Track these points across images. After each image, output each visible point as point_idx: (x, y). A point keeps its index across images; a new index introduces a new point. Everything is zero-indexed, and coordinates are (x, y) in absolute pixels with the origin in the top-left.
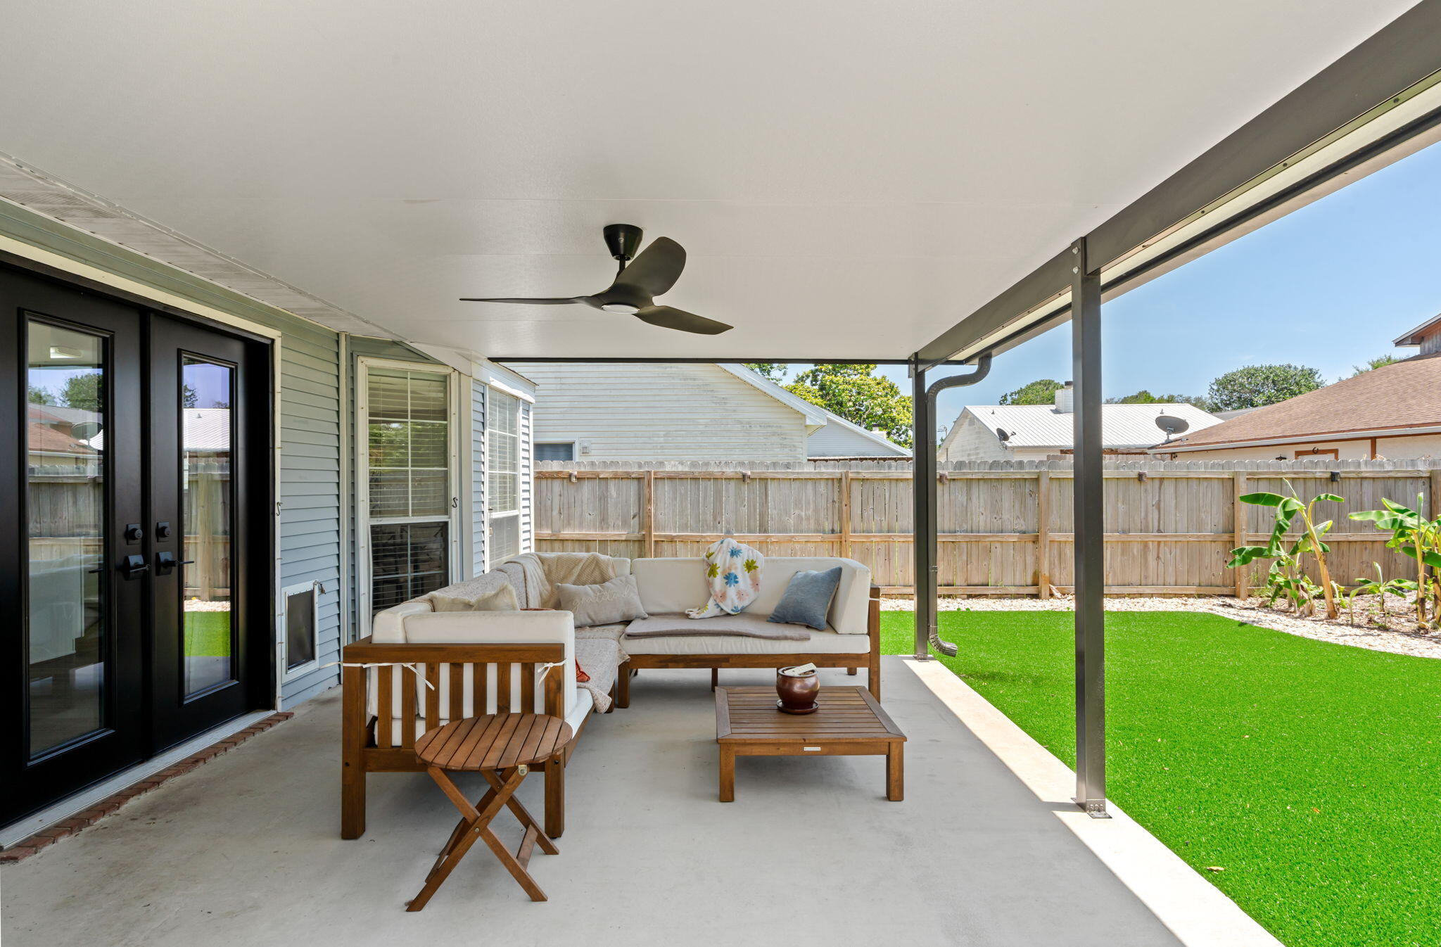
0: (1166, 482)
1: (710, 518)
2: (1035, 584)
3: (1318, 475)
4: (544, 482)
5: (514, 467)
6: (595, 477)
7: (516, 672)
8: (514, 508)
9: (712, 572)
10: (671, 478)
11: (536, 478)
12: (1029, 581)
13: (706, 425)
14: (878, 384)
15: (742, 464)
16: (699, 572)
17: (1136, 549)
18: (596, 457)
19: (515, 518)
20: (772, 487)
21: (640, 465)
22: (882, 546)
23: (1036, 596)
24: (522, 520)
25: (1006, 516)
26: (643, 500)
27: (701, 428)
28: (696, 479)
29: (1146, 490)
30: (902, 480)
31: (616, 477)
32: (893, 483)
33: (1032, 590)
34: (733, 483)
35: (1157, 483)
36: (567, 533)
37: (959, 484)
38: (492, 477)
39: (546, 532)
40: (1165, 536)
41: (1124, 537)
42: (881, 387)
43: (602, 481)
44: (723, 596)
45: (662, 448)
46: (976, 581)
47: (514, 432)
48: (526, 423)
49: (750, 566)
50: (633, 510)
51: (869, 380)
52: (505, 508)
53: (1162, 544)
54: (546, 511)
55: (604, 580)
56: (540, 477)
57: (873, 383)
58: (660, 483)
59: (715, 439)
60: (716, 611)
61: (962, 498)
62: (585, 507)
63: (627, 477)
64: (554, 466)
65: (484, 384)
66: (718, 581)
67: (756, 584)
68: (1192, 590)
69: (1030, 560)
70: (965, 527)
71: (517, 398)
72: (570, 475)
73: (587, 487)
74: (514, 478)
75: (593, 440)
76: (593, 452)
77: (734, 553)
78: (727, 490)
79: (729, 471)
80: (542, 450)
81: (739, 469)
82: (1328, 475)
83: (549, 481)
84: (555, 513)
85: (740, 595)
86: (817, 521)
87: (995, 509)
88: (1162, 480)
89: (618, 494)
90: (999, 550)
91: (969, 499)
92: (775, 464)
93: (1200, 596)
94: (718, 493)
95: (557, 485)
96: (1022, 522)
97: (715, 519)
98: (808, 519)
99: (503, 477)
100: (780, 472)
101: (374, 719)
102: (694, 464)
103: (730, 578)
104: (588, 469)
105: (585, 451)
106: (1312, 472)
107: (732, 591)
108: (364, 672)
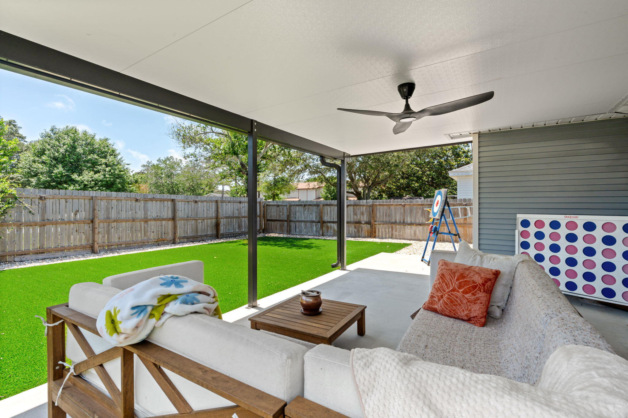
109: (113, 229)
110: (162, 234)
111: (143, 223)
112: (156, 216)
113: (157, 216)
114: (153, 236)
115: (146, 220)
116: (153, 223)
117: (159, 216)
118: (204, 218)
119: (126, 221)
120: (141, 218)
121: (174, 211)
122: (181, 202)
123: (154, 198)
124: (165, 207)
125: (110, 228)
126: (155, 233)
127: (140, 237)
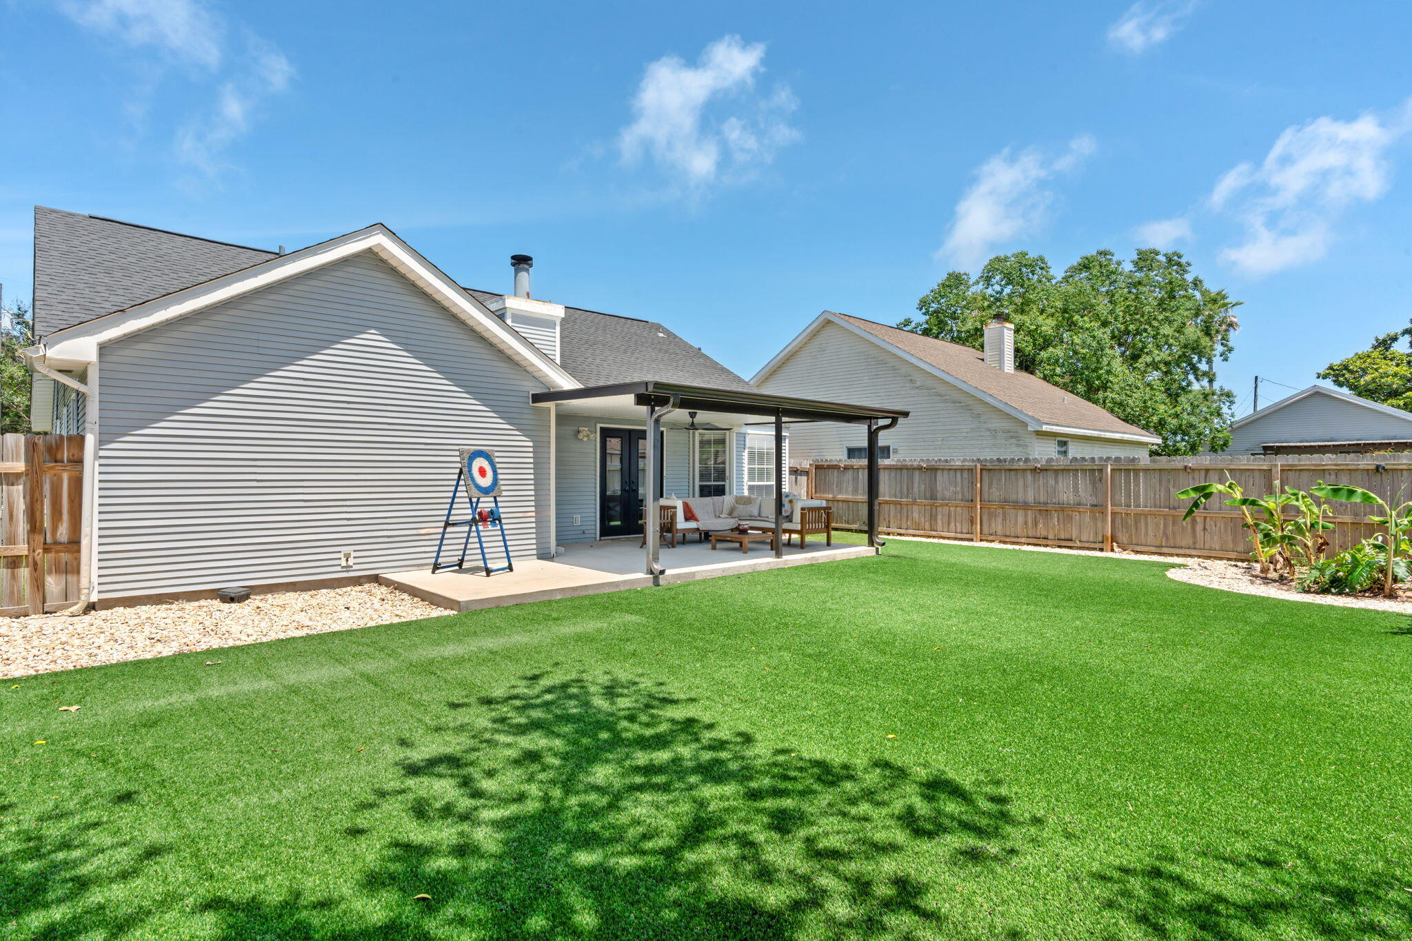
0: (1211, 473)
2: (1103, 541)
3: (1361, 467)
12: (1099, 539)
13: (967, 433)
17: (1185, 522)
18: (902, 455)
22: (1001, 512)
23: (1101, 550)
25: (1083, 494)
29: (1193, 478)
30: (1013, 470)
32: (1008, 472)
33: (1100, 546)
34: (918, 471)
35: (1203, 473)
36: (840, 497)
38: (751, 468)
40: (1209, 513)
41: (1173, 512)
45: (940, 448)
46: (1063, 537)
49: (790, 502)
52: (762, 481)
53: (1208, 519)
59: (973, 442)
61: (1052, 482)
65: (745, 433)
69: (1100, 524)
70: (1054, 501)
71: (773, 435)
74: (771, 468)
75: (900, 444)
76: (900, 452)
78: (915, 475)
82: (1373, 467)
84: (835, 486)
87: (1075, 489)
88: (1207, 471)
90: (1078, 517)
91: (1057, 482)
94: (911, 478)
96: (1094, 498)
99: (762, 468)
105: (896, 451)
106: (1355, 465)
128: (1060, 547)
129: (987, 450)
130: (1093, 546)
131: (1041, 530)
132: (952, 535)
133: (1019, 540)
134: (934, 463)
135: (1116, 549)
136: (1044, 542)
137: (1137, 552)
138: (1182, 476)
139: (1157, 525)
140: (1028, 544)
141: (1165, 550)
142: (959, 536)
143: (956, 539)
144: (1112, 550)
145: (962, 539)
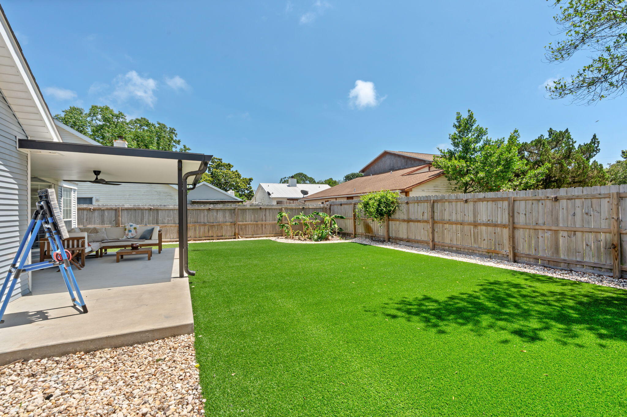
1: (140, 221)
2: (235, 235)
4: (80, 211)
5: (70, 207)
6: (99, 209)
7: (75, 242)
8: (70, 218)
9: (125, 229)
10: (127, 209)
11: (78, 210)
12: (234, 235)
14: (234, 173)
15: (150, 205)
16: (123, 230)
17: (260, 226)
18: (100, 203)
19: (71, 221)
20: (160, 212)
21: (116, 206)
22: (194, 227)
23: (235, 238)
24: (73, 221)
25: (227, 218)
26: (117, 216)
27: (142, 193)
28: (135, 210)
29: (262, 212)
31: (107, 209)
33: (234, 237)
34: (147, 211)
37: (215, 210)
38: (63, 210)
39: (81, 226)
40: (267, 222)
41: (257, 223)
42: (234, 174)
43: (102, 211)
44: (128, 235)
46: (219, 235)
47: (71, 198)
48: (74, 195)
49: (135, 228)
50: (114, 219)
51: (229, 172)
52: (67, 218)
53: (266, 224)
54: (81, 220)
55: (97, 232)
56: (79, 209)
57: (231, 173)
58: (123, 211)
60: (126, 238)
61: (215, 214)
62: (96, 219)
63: (112, 209)
64: (85, 206)
65: (61, 187)
66: (127, 232)
67: (136, 232)
68: (273, 235)
69: (233, 229)
70: (216, 221)
71: (71, 189)
72: (90, 209)
73: (96, 213)
74: (70, 210)
75: (101, 197)
76: (101, 201)
77: (131, 226)
78: (146, 213)
79: (146, 207)
80: (80, 200)
81: (149, 207)
83: (82, 211)
84: (85, 220)
85: (132, 234)
86: (174, 221)
87: (224, 217)
88: (266, 209)
89: (108, 214)
90: (225, 227)
91: (217, 214)
92: (161, 205)
93: (275, 236)
94: (143, 214)
95: (85, 212)
96: (231, 220)
97: (141, 221)
98: (171, 220)
99: (67, 210)
100: (162, 207)
101: (46, 251)
102: (134, 205)
103: (130, 231)
104: (97, 207)
105: (97, 200)
107: (130, 234)
108: (44, 243)
109: (446, 231)
110: (495, 245)
111: (472, 227)
112: (486, 220)
113: (489, 220)
114: (484, 245)
115: (476, 225)
116: (484, 228)
117: (491, 221)
118: (575, 229)
119: (456, 223)
120: (471, 221)
121: (512, 214)
122: (524, 201)
123: (485, 197)
124: (499, 209)
125: (444, 229)
126: (486, 240)
127: (469, 243)
128: (218, 239)
129: (155, 201)
130: (231, 237)
131: (211, 234)
132: (169, 240)
133: (202, 239)
134: (157, 207)
135: (240, 238)
136: (212, 238)
137: (246, 238)
138: (259, 211)
139: (252, 228)
140: (205, 240)
141: (255, 236)
142: (173, 240)
143: (170, 241)
144: (239, 238)
145: (173, 241)
